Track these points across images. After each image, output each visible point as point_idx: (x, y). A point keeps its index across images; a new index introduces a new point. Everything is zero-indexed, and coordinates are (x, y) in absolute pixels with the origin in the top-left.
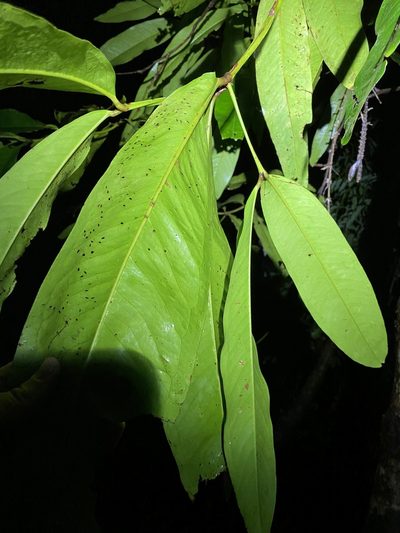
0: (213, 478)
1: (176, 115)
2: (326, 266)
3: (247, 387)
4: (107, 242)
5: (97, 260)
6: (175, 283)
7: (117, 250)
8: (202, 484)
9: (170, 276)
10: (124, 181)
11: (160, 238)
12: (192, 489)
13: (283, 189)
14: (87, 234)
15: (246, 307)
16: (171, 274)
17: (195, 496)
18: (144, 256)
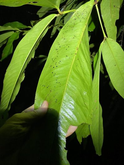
0: (86, 137)
1: (82, 16)
2: (120, 69)
3: (97, 108)
4: (62, 63)
5: (58, 69)
6: (84, 78)
7: (66, 66)
8: (83, 139)
9: (83, 75)
10: (65, 40)
11: (79, 61)
12: (80, 141)
13: (110, 43)
14: (53, 60)
15: (98, 83)
16: (83, 74)
17: (81, 143)
18: (75, 68)
